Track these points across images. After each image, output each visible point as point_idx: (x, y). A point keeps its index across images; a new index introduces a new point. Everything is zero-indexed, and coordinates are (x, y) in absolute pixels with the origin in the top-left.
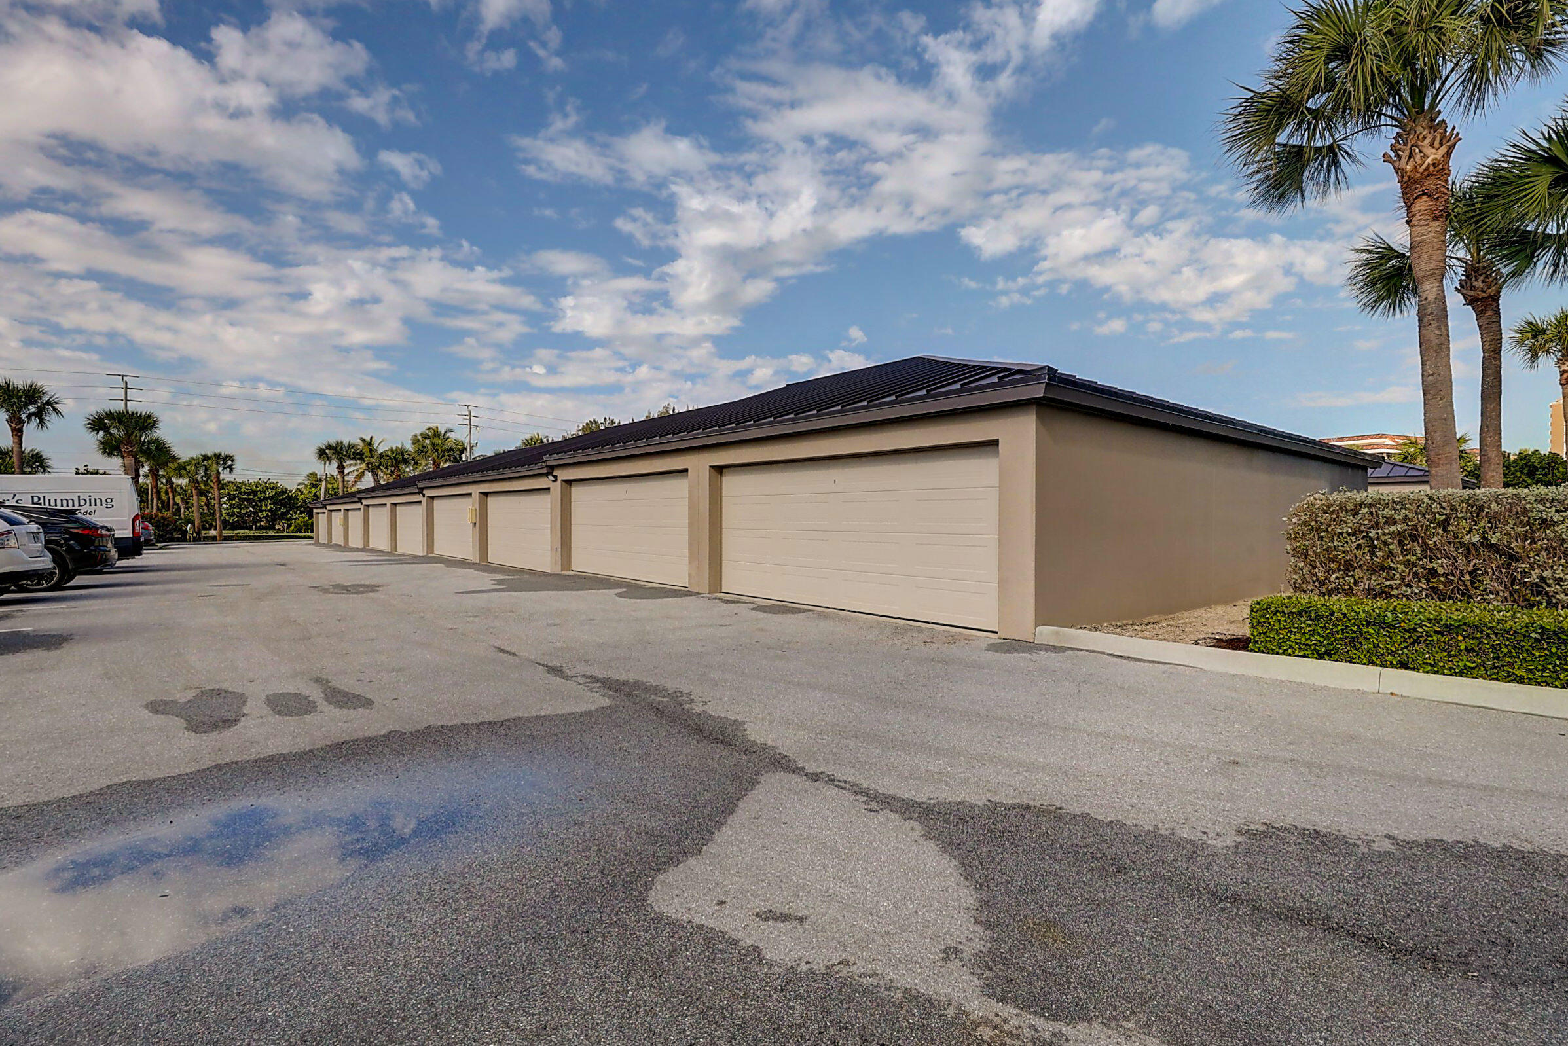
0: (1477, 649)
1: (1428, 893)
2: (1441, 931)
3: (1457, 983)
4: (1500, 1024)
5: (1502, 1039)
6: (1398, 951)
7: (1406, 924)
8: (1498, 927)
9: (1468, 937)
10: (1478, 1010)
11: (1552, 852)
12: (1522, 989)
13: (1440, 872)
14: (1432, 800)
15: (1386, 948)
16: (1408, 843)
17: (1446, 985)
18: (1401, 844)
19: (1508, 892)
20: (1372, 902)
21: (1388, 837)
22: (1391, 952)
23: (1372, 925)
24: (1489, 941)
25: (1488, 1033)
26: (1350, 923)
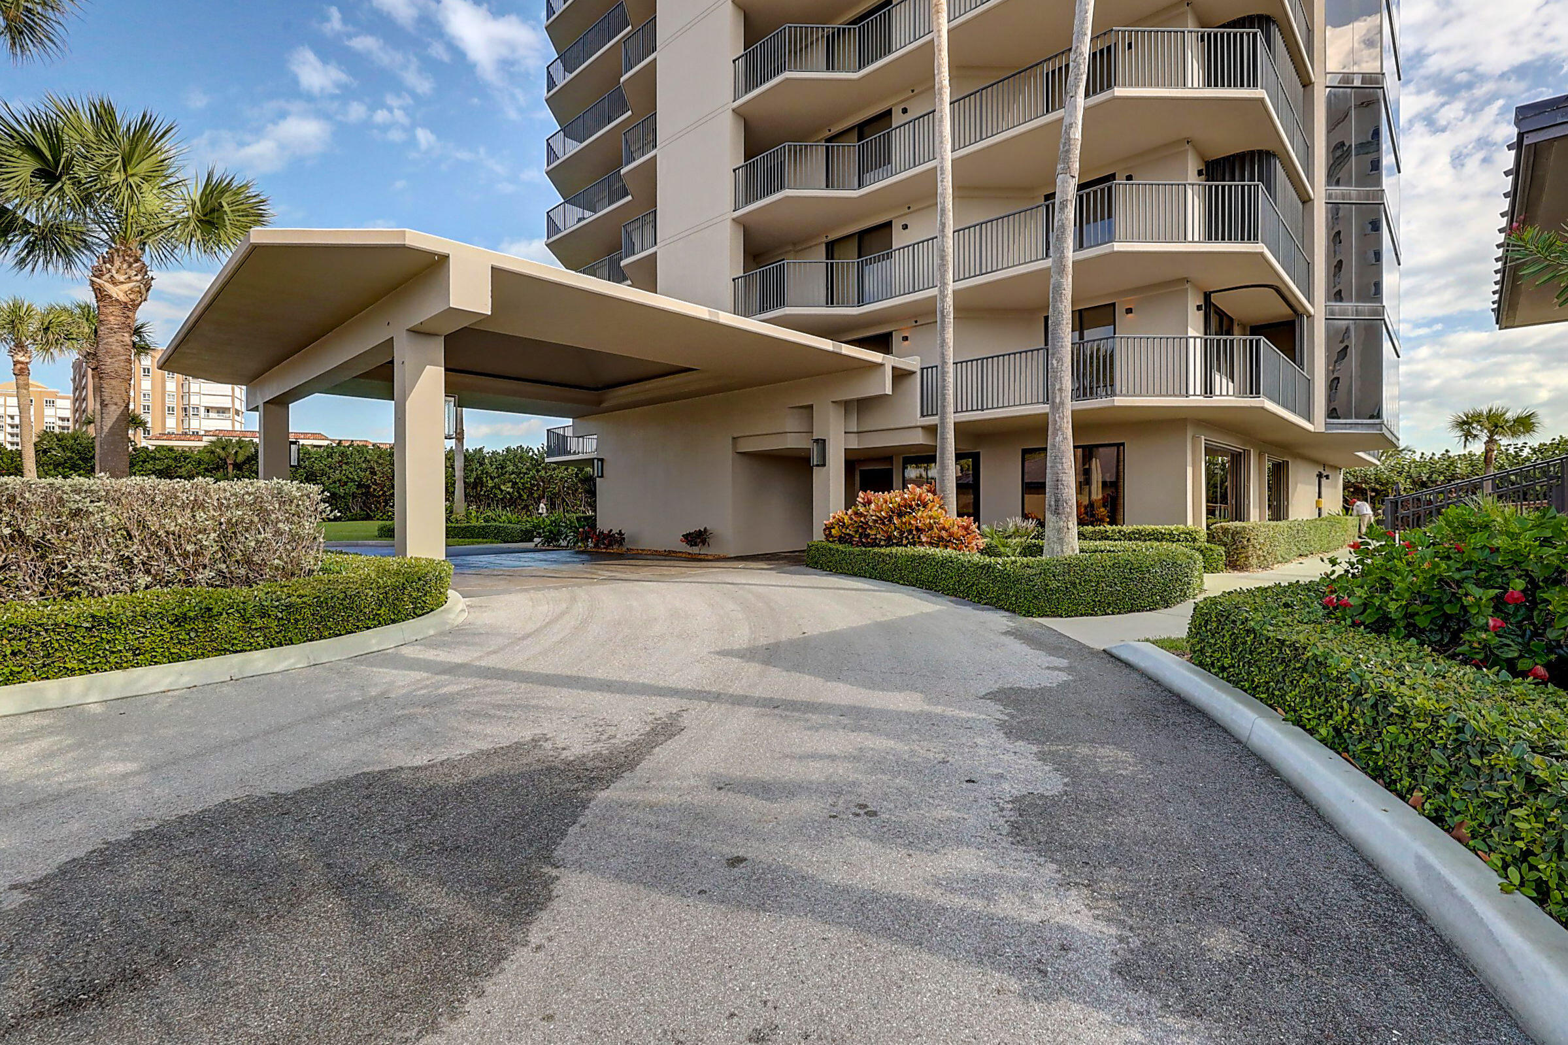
0: (24, 650)
1: (93, 917)
2: (127, 944)
3: (170, 979)
4: (224, 985)
5: (233, 996)
6: (100, 994)
7: (91, 962)
8: (172, 906)
9: (154, 933)
10: (201, 989)
11: (174, 818)
12: (220, 944)
13: (92, 891)
14: (39, 824)
15: (86, 1000)
16: (41, 881)
17: (164, 989)
18: (34, 886)
19: (161, 871)
20: (40, 966)
21: (14, 887)
22: (93, 1000)
23: (56, 990)
24: (172, 924)
25: (220, 1000)
26: (29, 1006)
